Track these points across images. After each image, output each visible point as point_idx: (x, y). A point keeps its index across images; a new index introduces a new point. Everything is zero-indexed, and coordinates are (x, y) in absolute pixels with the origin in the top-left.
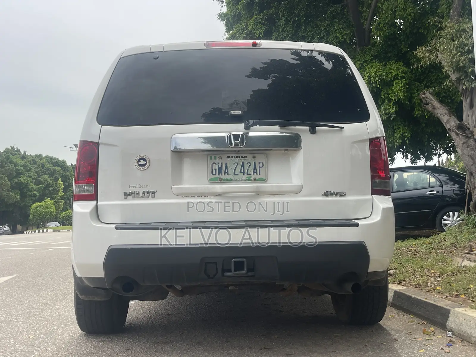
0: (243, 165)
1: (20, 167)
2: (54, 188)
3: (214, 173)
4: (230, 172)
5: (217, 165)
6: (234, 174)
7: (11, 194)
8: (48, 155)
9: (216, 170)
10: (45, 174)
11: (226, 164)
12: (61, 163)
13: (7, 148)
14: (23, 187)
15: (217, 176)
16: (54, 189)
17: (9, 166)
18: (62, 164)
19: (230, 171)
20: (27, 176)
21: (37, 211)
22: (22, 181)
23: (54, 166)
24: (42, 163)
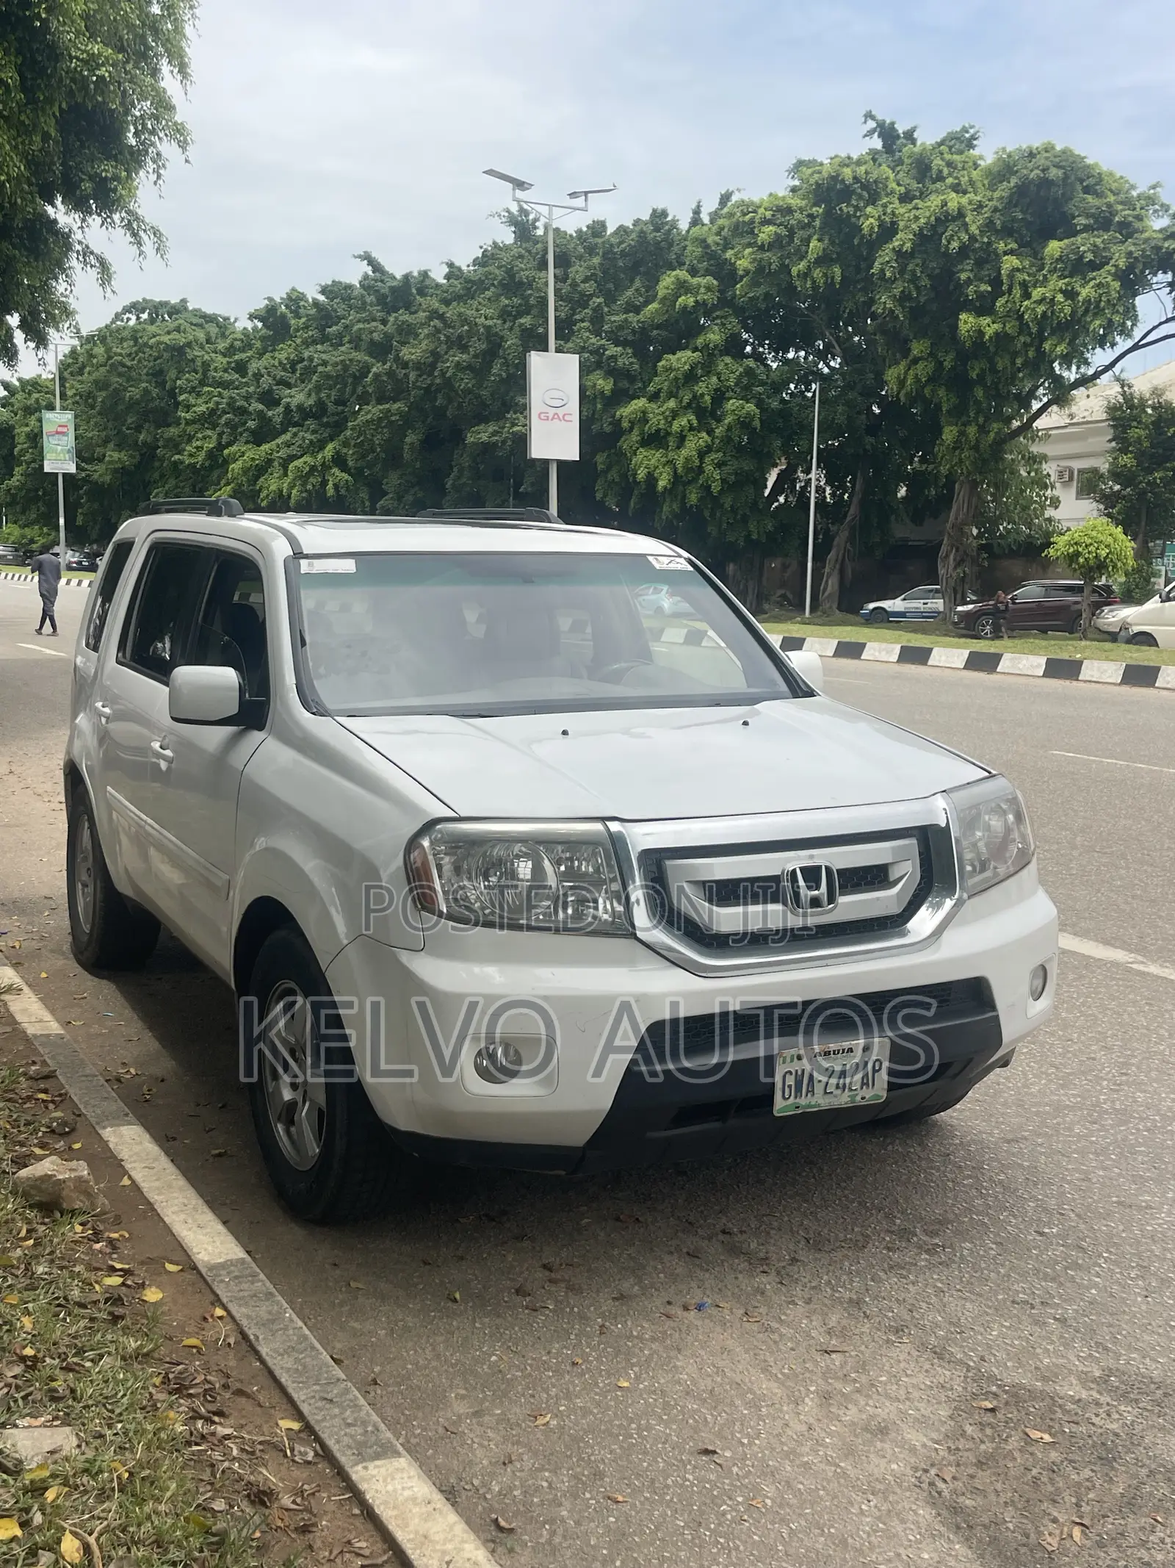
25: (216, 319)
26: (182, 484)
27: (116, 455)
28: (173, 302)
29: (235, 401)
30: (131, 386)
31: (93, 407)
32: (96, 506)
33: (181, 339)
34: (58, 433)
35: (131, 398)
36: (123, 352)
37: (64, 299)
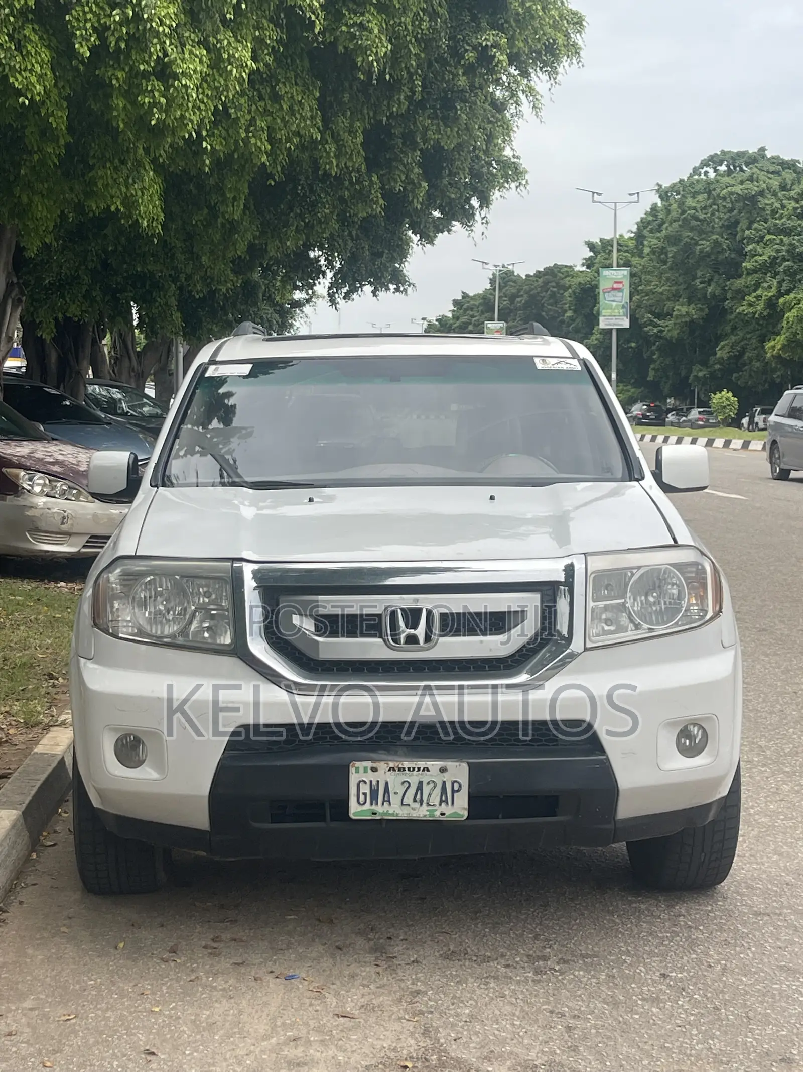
25: (794, 165)
26: (749, 336)
27: (684, 310)
28: (750, 152)
29: (795, 248)
30: (702, 239)
31: (665, 263)
32: (668, 361)
33: (754, 188)
34: (613, 289)
35: (701, 251)
36: (698, 206)
37: (516, 160)
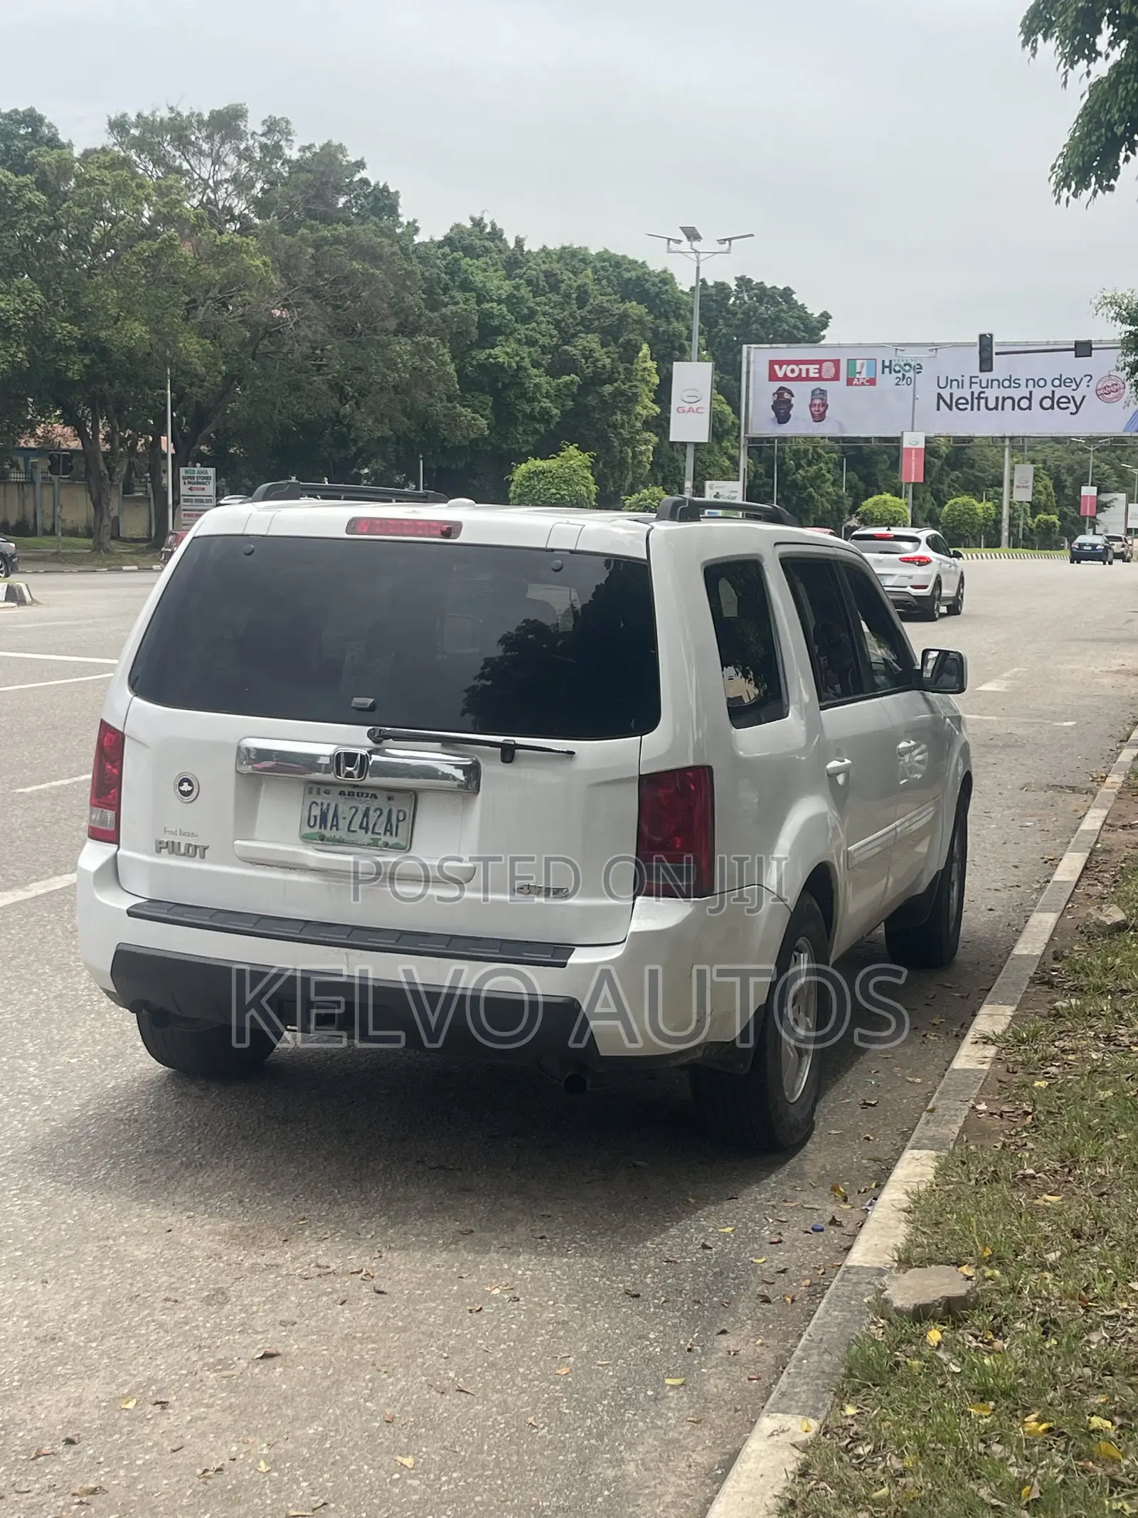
0: (366, 815)
1: (495, 304)
2: (616, 388)
3: (312, 824)
4: (340, 826)
5: (319, 808)
6: (349, 830)
7: (459, 409)
8: (606, 251)
9: (315, 817)
10: (589, 330)
11: (336, 807)
12: (654, 285)
13: (457, 226)
14: (503, 383)
15: (317, 829)
16: (618, 393)
17: (457, 303)
18: (657, 289)
19: (341, 822)
20: (519, 341)
21: (531, 491)
22: (501, 360)
23: (623, 300)
24: (579, 287)
